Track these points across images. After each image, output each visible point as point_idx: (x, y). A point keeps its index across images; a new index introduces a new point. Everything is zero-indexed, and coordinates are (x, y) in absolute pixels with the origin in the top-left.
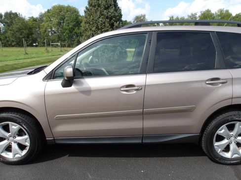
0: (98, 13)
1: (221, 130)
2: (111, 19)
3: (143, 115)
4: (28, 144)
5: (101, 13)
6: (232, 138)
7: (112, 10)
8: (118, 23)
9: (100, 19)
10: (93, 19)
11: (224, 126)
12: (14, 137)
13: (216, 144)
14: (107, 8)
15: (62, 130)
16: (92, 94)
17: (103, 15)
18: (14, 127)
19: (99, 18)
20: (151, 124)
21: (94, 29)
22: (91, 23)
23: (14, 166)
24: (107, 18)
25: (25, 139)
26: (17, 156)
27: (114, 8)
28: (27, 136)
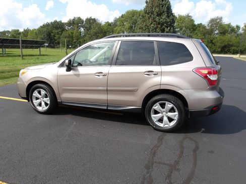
0: (151, 19)
1: (155, 106)
2: (162, 25)
3: (107, 92)
4: (49, 103)
6: (164, 113)
7: (164, 17)
8: (169, 28)
9: (152, 25)
11: (158, 104)
12: (43, 98)
14: (159, 15)
15: (65, 97)
16: (80, 76)
17: (155, 21)
18: (43, 92)
20: (112, 97)
24: (159, 23)
26: (44, 109)
28: (48, 98)
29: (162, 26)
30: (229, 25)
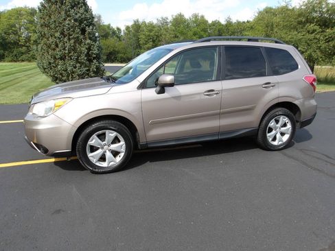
0: (63, 13)
1: (271, 124)
2: (81, 22)
3: (220, 115)
4: (123, 150)
5: (66, 13)
6: (278, 129)
7: (82, 11)
8: (91, 27)
9: (67, 22)
10: (55, 22)
11: (273, 120)
12: (109, 145)
13: (268, 135)
16: (182, 99)
17: (69, 16)
18: (111, 135)
19: (65, 19)
21: (57, 34)
22: (53, 26)
23: (108, 174)
24: (76, 20)
25: (121, 146)
27: (84, 7)
28: (122, 143)
29: (80, 24)
30: (109, 26)
